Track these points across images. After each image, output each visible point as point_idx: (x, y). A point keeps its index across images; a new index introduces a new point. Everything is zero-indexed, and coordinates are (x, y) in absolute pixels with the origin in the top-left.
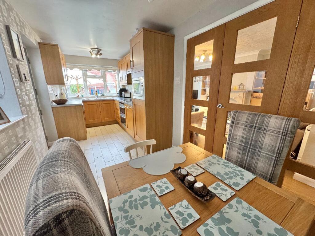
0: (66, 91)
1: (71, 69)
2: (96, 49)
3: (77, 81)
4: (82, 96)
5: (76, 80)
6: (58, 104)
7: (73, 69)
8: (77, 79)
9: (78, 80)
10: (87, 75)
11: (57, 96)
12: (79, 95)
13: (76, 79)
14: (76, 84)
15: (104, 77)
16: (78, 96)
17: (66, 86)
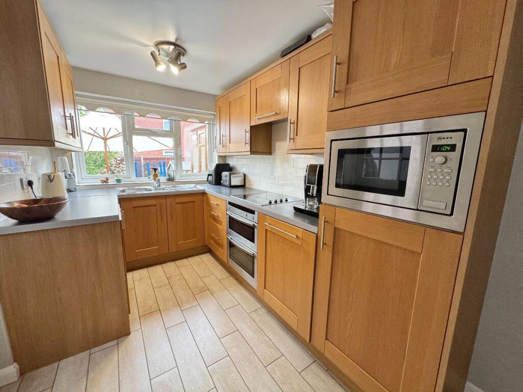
0: (72, 167)
1: (92, 108)
2: (172, 47)
3: (105, 143)
4: (119, 181)
5: (103, 141)
6: (22, 221)
7: (98, 110)
8: (105, 139)
9: (108, 141)
10: (134, 129)
11: (30, 183)
12: (107, 179)
13: (103, 138)
14: (103, 149)
15: (176, 134)
16: (105, 182)
17: (73, 153)
